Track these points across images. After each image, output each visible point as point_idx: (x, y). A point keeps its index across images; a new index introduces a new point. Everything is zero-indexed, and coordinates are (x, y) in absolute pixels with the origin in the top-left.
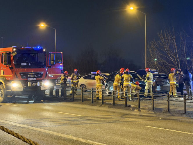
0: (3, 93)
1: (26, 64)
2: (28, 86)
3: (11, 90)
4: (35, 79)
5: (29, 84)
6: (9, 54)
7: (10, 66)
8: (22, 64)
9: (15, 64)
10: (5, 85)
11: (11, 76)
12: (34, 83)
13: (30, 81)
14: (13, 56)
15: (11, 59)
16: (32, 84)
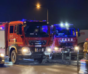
0: (15, 57)
1: (33, 34)
2: (35, 51)
3: (22, 54)
4: (40, 46)
5: (36, 50)
6: (21, 26)
7: (22, 35)
8: (31, 34)
9: (26, 34)
10: (17, 50)
11: (22, 43)
12: (40, 49)
13: (37, 48)
14: (24, 27)
15: (22, 30)
16: (38, 50)
